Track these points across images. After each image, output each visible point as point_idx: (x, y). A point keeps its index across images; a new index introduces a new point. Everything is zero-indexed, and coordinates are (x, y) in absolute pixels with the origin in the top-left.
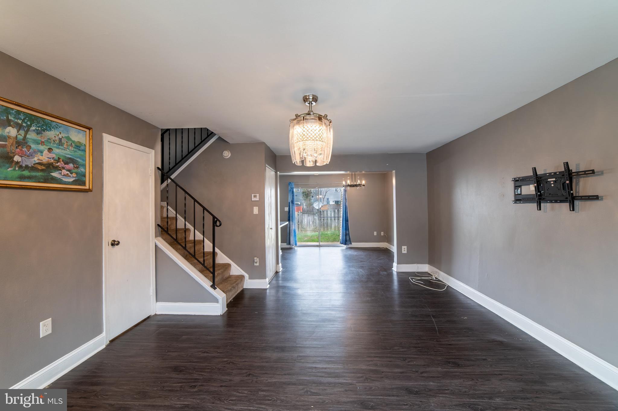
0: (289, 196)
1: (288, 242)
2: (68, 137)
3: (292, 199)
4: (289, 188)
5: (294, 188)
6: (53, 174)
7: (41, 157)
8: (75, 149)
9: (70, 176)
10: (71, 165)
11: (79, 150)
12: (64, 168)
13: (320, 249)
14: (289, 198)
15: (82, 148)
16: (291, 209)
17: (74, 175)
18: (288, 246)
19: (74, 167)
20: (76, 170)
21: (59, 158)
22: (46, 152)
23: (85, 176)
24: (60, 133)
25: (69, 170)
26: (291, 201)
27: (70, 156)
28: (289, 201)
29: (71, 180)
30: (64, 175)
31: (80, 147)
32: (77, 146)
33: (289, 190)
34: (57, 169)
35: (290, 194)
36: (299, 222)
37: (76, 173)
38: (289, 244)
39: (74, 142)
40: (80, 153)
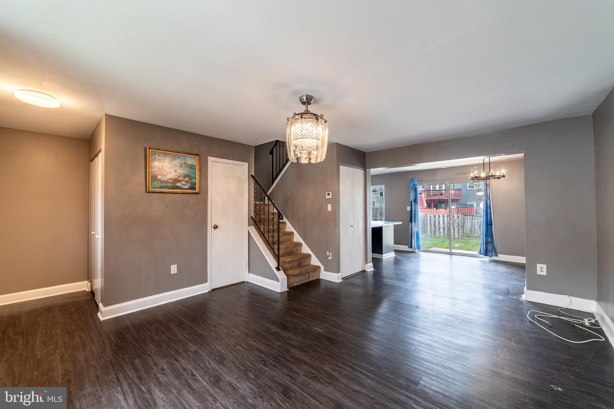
0: (411, 194)
1: (410, 244)
2: (186, 162)
3: (414, 198)
4: (411, 185)
5: (416, 185)
6: (177, 184)
7: (171, 176)
8: (189, 169)
9: (186, 185)
10: (187, 179)
11: (192, 169)
12: (183, 181)
13: (451, 258)
14: (411, 197)
15: (194, 168)
16: (413, 209)
17: (189, 184)
18: (410, 250)
19: (189, 179)
20: (190, 181)
21: (180, 175)
22: (173, 172)
23: (195, 184)
24: (181, 161)
25: (186, 182)
26: (413, 199)
27: (186, 173)
28: (411, 200)
29: (187, 187)
30: (183, 185)
31: (192, 167)
32: (191, 167)
33: (411, 187)
34: (179, 181)
35: (413, 192)
36: (459, 225)
37: (190, 183)
38: (411, 247)
39: (189, 165)
40: (193, 170)
